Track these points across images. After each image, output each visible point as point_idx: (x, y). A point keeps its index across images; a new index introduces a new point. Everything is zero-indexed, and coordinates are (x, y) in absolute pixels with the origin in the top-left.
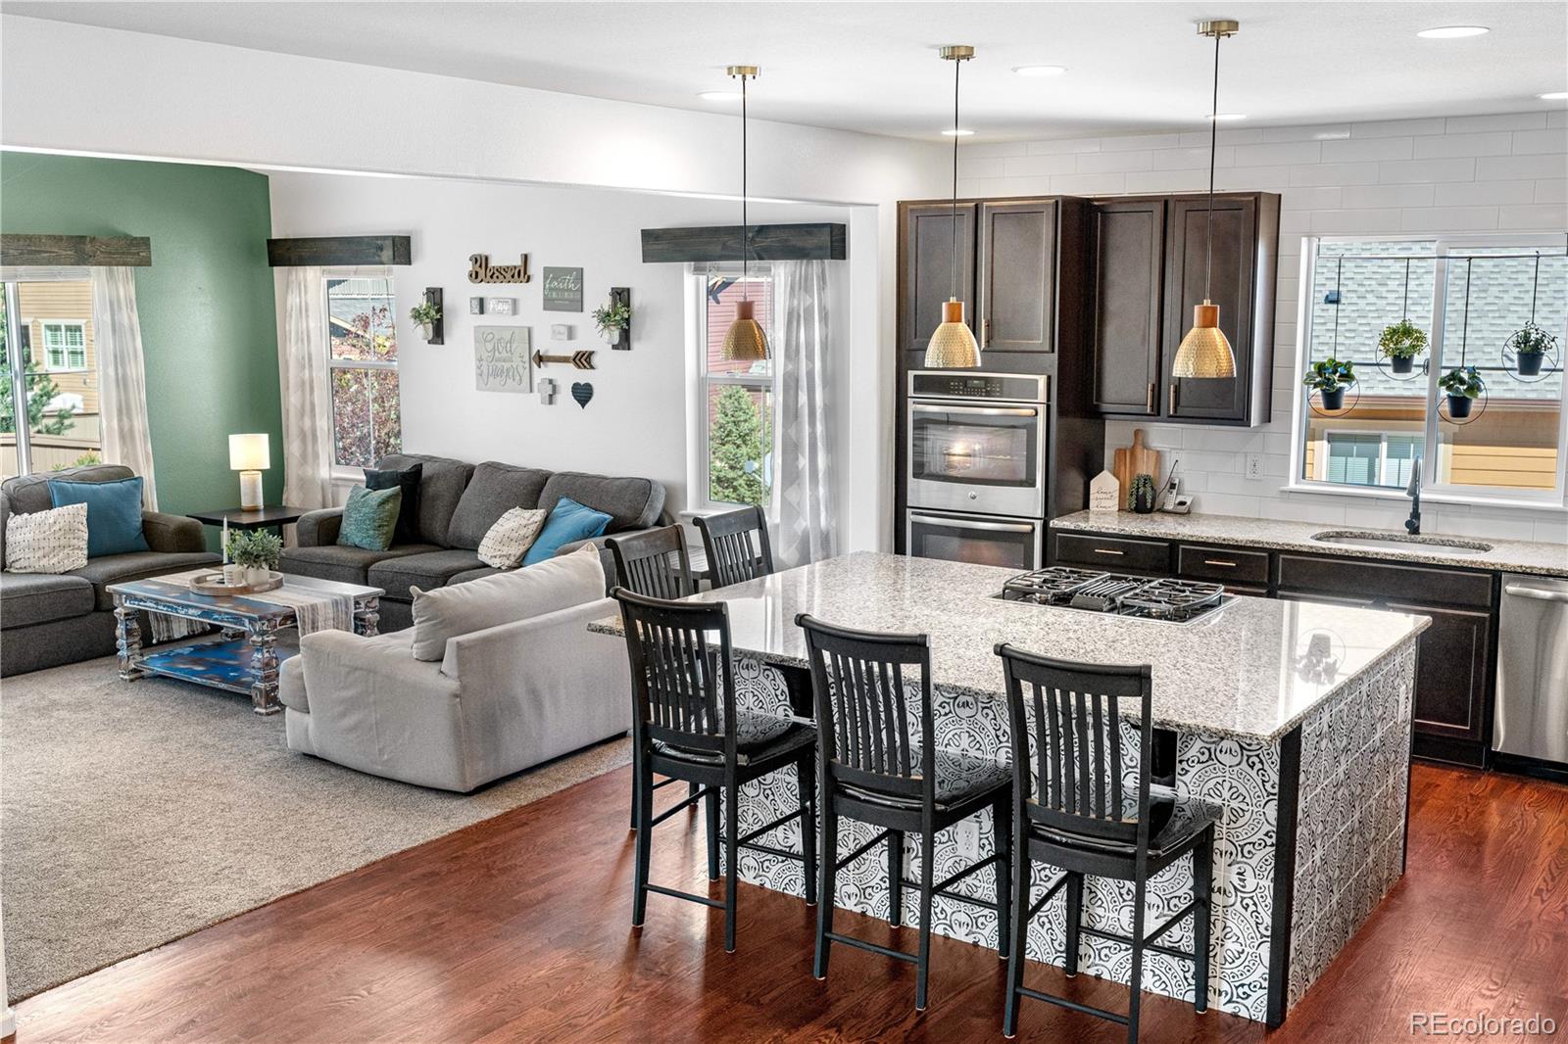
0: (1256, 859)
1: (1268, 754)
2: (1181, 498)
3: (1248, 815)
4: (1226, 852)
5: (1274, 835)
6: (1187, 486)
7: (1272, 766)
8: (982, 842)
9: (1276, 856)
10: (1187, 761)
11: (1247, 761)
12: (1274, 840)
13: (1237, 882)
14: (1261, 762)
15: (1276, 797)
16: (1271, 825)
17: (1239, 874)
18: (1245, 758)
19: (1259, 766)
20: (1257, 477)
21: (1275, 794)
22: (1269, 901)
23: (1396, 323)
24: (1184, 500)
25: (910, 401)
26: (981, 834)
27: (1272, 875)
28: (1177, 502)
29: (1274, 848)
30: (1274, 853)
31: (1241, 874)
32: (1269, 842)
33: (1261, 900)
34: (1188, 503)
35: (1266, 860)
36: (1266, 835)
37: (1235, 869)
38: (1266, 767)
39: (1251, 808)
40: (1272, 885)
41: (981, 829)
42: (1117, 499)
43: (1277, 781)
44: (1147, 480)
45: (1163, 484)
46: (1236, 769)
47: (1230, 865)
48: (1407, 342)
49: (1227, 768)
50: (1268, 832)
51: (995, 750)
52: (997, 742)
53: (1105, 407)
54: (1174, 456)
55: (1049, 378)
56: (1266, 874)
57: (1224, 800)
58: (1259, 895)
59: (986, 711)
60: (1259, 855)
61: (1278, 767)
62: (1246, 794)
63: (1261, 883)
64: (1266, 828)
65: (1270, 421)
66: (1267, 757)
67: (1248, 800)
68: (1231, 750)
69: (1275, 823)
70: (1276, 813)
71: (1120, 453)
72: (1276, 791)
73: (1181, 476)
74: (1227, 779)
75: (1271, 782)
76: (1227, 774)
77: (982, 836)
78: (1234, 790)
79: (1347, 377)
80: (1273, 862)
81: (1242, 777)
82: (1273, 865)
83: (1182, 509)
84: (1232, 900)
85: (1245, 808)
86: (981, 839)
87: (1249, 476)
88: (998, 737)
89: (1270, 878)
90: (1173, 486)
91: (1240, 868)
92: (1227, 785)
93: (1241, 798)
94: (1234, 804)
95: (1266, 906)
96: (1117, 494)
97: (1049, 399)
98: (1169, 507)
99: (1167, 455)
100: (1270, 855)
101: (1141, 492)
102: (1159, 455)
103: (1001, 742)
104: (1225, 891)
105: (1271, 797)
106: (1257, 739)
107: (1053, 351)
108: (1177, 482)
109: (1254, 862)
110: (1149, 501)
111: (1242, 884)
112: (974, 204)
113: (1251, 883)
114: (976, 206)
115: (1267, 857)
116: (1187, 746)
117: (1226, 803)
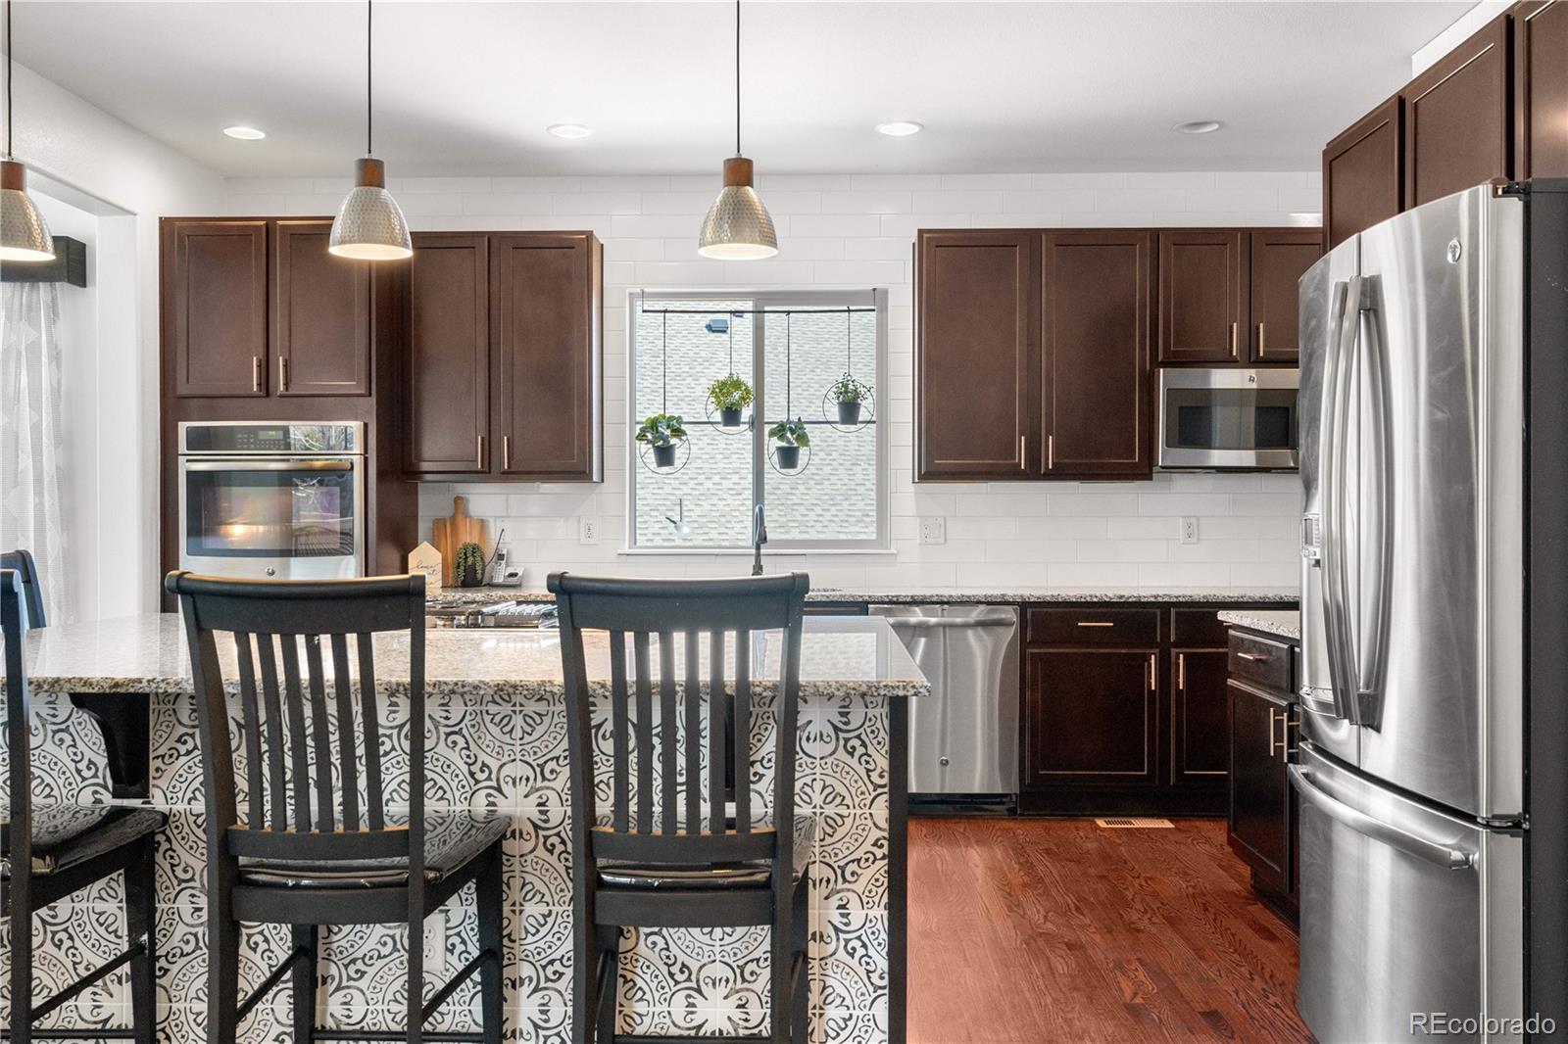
0: (863, 880)
1: (873, 732)
2: (510, 570)
3: (848, 821)
4: (821, 881)
5: (885, 843)
6: (515, 557)
7: (879, 747)
8: (450, 941)
9: (888, 872)
10: (761, 761)
11: (845, 746)
12: (885, 850)
13: (837, 920)
14: (864, 744)
15: (886, 790)
16: (880, 829)
17: (840, 907)
18: (842, 742)
19: (860, 750)
20: (592, 541)
21: (884, 786)
22: (884, 936)
23: (723, 376)
24: (513, 571)
25: (182, 460)
26: (448, 929)
27: (885, 899)
28: (507, 574)
29: (886, 861)
30: (886, 868)
31: (842, 907)
32: (879, 853)
33: (872, 937)
34: (520, 574)
35: (877, 880)
36: (875, 844)
37: (835, 901)
38: (871, 750)
39: (852, 811)
40: (885, 913)
41: (448, 921)
42: (440, 574)
43: (886, 768)
44: (475, 549)
45: (489, 554)
46: (829, 760)
47: (826, 898)
48: (737, 395)
49: (817, 762)
50: (878, 840)
51: (468, 795)
52: (472, 782)
53: (425, 466)
54: (500, 525)
55: (366, 426)
56: (877, 899)
57: (815, 807)
58: (869, 932)
59: (453, 737)
60: (866, 875)
61: (887, 747)
62: (844, 792)
63: (871, 913)
64: (876, 834)
65: (603, 481)
66: (871, 736)
67: (848, 801)
68: (821, 735)
69: (885, 826)
70: (887, 811)
71: (439, 524)
72: (885, 781)
73: (507, 546)
74: (817, 776)
75: (879, 770)
76: (818, 770)
77: (449, 933)
78: (829, 790)
79: (678, 432)
80: (886, 880)
81: (839, 769)
82: (886, 884)
83: (513, 581)
84: (832, 948)
85: (844, 811)
86: (447, 938)
87: (584, 540)
88: (472, 774)
89: (882, 905)
90: (501, 557)
91: (841, 899)
92: (818, 786)
93: (838, 800)
94: (829, 810)
95: (880, 944)
96: (439, 568)
97: (366, 451)
98: (499, 579)
99: (492, 524)
100: (882, 871)
101: (470, 560)
102: (483, 523)
103: (477, 782)
104: (821, 936)
105: (880, 790)
106: (914, 687)
107: (370, 395)
108: (505, 552)
109: (859, 887)
110: (479, 572)
111: (845, 920)
112: (263, 223)
113: (857, 916)
114: (267, 225)
115: (877, 876)
116: (759, 740)
117: (818, 811)
